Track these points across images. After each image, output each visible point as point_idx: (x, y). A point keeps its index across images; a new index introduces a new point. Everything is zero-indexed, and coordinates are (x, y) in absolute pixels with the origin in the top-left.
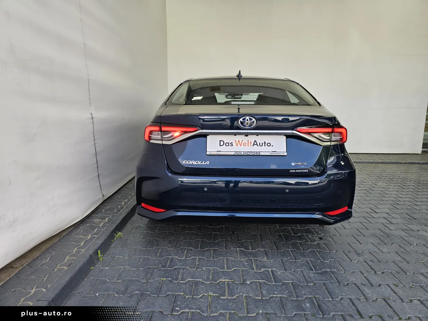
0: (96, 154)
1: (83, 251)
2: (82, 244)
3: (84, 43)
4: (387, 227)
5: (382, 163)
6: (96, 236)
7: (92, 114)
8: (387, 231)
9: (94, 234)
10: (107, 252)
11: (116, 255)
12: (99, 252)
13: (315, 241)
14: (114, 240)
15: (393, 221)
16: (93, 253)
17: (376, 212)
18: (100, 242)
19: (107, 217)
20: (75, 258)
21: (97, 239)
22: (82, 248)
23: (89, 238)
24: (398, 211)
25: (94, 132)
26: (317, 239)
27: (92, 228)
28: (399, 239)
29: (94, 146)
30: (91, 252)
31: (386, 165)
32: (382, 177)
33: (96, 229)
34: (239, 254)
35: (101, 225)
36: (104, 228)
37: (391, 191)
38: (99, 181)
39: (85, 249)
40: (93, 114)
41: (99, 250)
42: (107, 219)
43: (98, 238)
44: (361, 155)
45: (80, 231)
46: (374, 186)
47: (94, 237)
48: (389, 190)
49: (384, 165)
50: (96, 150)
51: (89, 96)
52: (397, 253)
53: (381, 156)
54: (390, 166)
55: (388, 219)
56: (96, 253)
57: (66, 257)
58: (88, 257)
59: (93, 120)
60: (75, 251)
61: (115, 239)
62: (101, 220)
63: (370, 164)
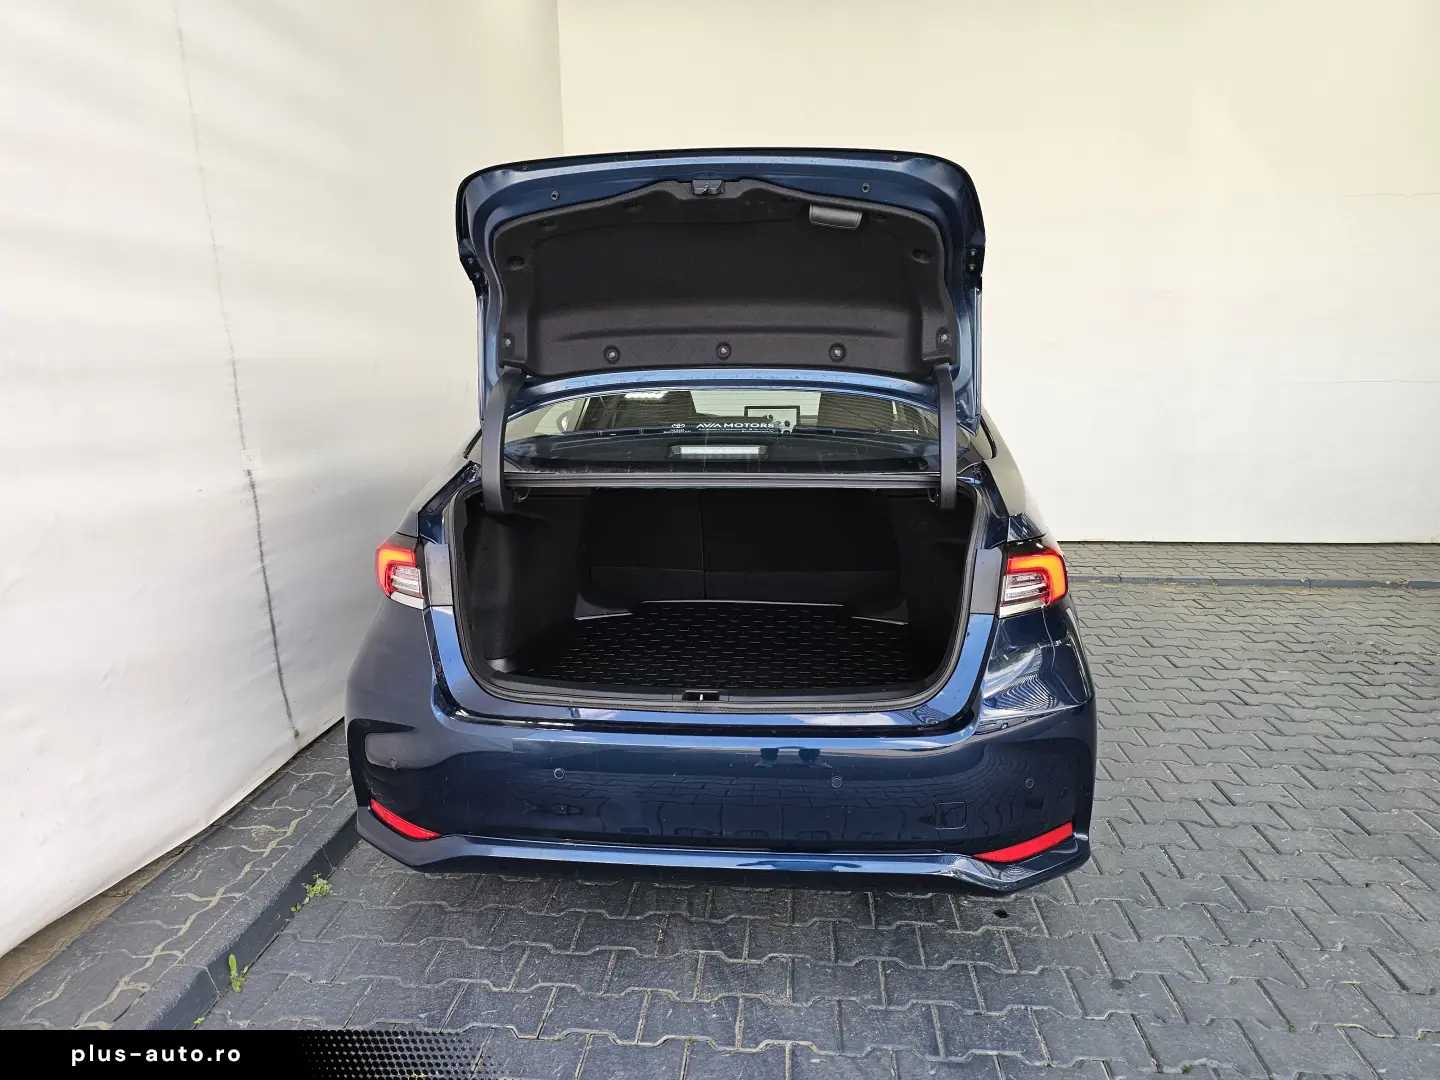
0: (269, 602)
1: (181, 956)
2: (185, 928)
3: (214, 245)
4: (1256, 869)
5: (1310, 584)
6: (237, 895)
7: (249, 473)
8: (1252, 883)
9: (237, 888)
10: (267, 958)
11: (291, 970)
12: (232, 958)
13: (979, 922)
14: (298, 908)
15: (1285, 841)
16: (209, 967)
17: (1233, 799)
18: (245, 920)
19: (295, 816)
20: (144, 984)
21: (237, 908)
22: (179, 944)
23: (215, 901)
24: (1313, 798)
25: (259, 532)
26: (988, 914)
27: (236, 860)
28: (1288, 923)
29: (261, 575)
30: (202, 964)
31: (1325, 591)
32: (1295, 647)
33: (247, 868)
34: (699, 974)
35: (267, 851)
36: (274, 864)
37: (1312, 705)
38: (283, 689)
39: (187, 951)
40: (255, 474)
41: (233, 954)
42: (294, 823)
43: (245, 902)
44: (1243, 548)
45: (195, 873)
46: (1253, 684)
47: (230, 900)
49: (1318, 595)
50: (267, 589)
51: (237, 416)
52: (1264, 982)
53: (1313, 555)
54: (1338, 596)
55: (1267, 833)
56: (222, 962)
57: (117, 983)
58: (188, 981)
59: (254, 492)
60: (152, 956)
61: (307, 900)
62: (273, 829)
63: (1266, 590)
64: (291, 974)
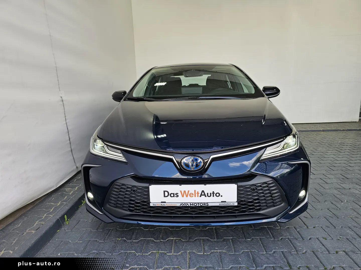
0: (68, 132)
1: (52, 216)
2: (51, 210)
4: (322, 187)
5: (323, 131)
6: (64, 203)
7: (61, 97)
8: (322, 190)
9: (64, 201)
10: (74, 217)
14: (81, 206)
15: (328, 181)
16: (59, 218)
17: (314, 173)
18: (67, 208)
19: (77, 186)
20: (43, 222)
21: (64, 206)
22: (50, 213)
23: (59, 204)
24: (333, 172)
25: (65, 113)
27: (63, 196)
28: (332, 197)
29: (66, 125)
30: (58, 217)
31: (327, 132)
32: (322, 143)
33: (66, 197)
35: (71, 193)
36: (73, 196)
37: (329, 154)
38: (73, 155)
39: (53, 215)
40: (63, 98)
41: (65, 215)
42: (77, 188)
43: (67, 204)
44: (306, 124)
45: (52, 199)
46: (314, 151)
47: (63, 204)
48: (327, 154)
49: (325, 133)
50: (68, 128)
51: (58, 82)
52: (329, 209)
53: (323, 125)
54: (330, 133)
55: (323, 179)
56: (63, 217)
57: (35, 222)
58: (55, 221)
59: (63, 103)
60: (44, 216)
61: (83, 204)
62: (71, 189)
63: (312, 132)
64: (81, 220)
